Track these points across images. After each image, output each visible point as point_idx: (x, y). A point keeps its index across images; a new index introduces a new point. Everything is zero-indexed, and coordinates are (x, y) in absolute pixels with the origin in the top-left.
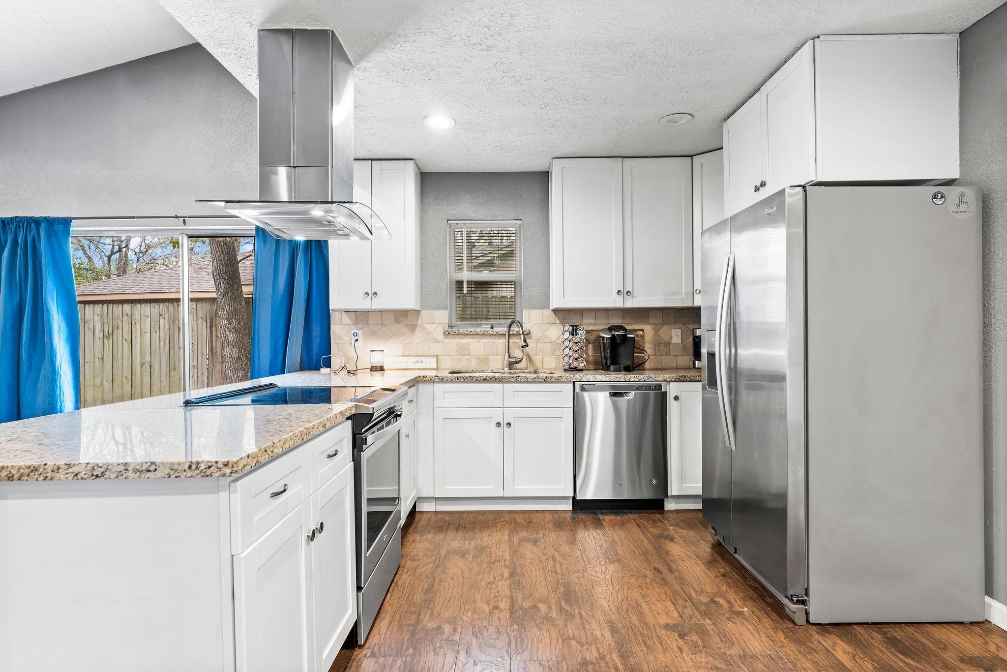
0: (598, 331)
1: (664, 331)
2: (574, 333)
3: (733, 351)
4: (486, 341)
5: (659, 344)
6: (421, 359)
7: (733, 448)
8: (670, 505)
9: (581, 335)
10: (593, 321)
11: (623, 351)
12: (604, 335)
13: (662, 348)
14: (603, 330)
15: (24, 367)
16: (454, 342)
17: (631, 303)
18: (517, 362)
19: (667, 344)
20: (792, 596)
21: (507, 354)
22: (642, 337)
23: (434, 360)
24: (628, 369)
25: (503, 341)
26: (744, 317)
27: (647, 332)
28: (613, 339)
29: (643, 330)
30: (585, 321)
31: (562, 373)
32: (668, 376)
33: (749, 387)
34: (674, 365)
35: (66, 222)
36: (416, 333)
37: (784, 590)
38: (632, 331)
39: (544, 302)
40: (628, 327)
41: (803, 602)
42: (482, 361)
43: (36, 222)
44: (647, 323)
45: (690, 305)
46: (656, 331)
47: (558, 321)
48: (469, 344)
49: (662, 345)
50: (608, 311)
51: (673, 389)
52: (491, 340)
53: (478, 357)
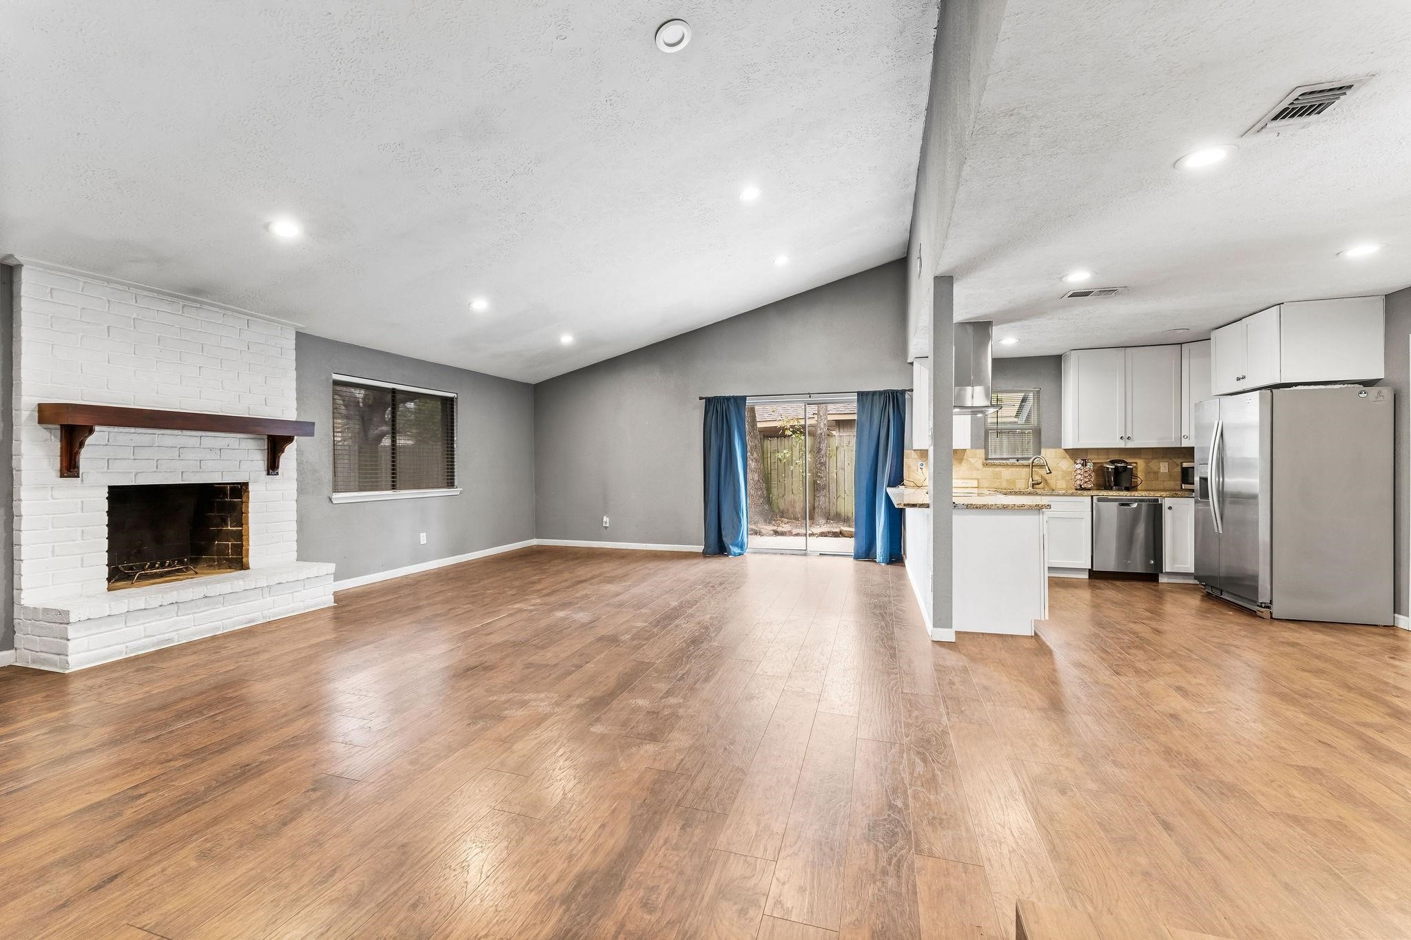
0: (1103, 463)
1: (1153, 465)
2: (1084, 465)
3: (1221, 480)
4: (1014, 469)
5: (1149, 473)
6: (967, 481)
7: (1221, 532)
8: (1163, 579)
9: (1090, 465)
10: (1096, 457)
11: (1124, 476)
12: (1108, 466)
13: (1152, 475)
14: (1106, 463)
15: (722, 483)
16: (990, 470)
17: (1130, 445)
18: (1038, 484)
19: (1156, 473)
20: (1261, 603)
21: (1031, 478)
22: (1136, 467)
23: (976, 481)
24: (1127, 489)
25: (1027, 470)
26: (1229, 453)
27: (1140, 465)
28: (1116, 468)
29: (1136, 463)
30: (1089, 457)
31: (1074, 491)
32: (1164, 494)
33: (1231, 503)
34: (1162, 488)
35: (744, 398)
36: (963, 464)
37: (1255, 602)
38: (1130, 464)
39: (1057, 443)
40: (1129, 461)
41: (1268, 607)
42: (1010, 483)
43: (728, 399)
44: (1140, 458)
45: (1179, 446)
46: (1147, 463)
47: (1068, 457)
48: (1000, 472)
49: (1152, 474)
50: (1107, 451)
51: (1167, 502)
52: (1018, 469)
53: (1007, 480)
